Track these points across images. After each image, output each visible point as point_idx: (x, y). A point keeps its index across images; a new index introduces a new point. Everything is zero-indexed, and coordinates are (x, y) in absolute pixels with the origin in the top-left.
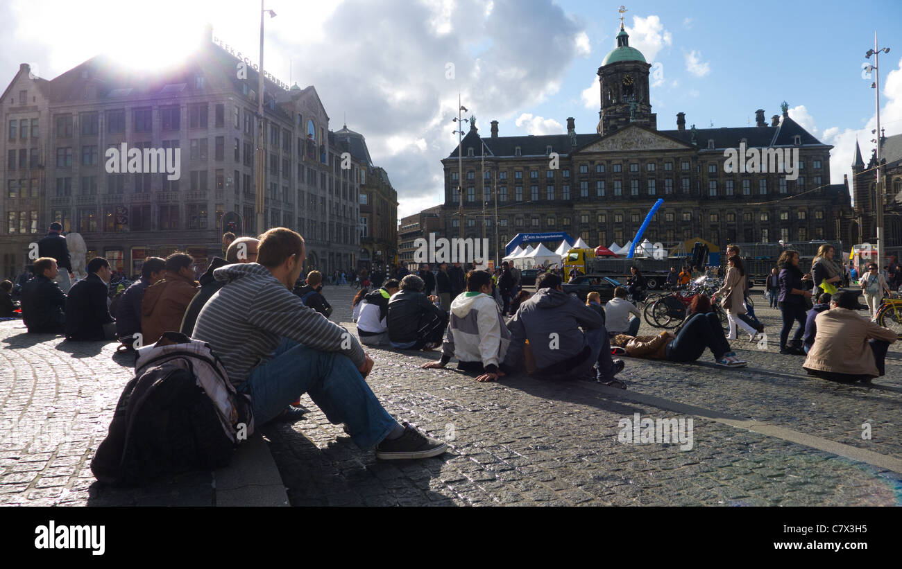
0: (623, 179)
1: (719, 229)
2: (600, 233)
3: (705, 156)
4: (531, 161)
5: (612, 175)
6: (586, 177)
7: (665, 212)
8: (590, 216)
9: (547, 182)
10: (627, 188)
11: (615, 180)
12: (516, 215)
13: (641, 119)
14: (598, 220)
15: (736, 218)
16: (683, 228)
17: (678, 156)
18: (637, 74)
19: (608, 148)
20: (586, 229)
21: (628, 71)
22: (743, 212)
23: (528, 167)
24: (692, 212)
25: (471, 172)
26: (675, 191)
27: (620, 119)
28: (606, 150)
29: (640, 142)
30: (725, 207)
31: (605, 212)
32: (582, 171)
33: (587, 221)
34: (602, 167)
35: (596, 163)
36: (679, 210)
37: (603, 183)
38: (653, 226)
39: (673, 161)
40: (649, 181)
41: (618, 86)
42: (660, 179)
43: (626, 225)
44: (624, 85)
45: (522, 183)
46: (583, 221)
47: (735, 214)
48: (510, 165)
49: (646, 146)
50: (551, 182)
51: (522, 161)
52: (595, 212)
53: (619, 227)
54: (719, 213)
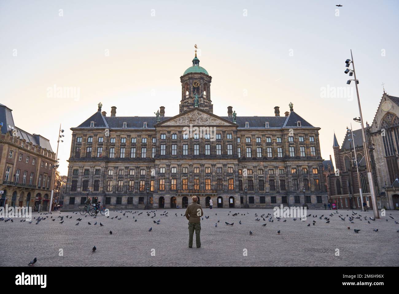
0: (189, 144)
1: (253, 179)
2: (172, 180)
3: (243, 132)
4: (131, 131)
5: (182, 141)
6: (165, 142)
7: (216, 167)
8: (166, 168)
9: (142, 145)
10: (191, 149)
11: (183, 145)
12: (119, 168)
13: (203, 107)
14: (171, 171)
15: (264, 173)
16: (228, 178)
17: (225, 130)
18: (201, 80)
19: (179, 123)
20: (163, 177)
21: (196, 79)
22: (268, 169)
23: (130, 136)
24: (234, 167)
25: (91, 137)
26: (222, 153)
27: (190, 107)
28: (178, 124)
29: (200, 120)
30: (257, 165)
31: (176, 166)
32: (162, 138)
33: (164, 172)
34: (176, 136)
35: (172, 133)
36: (225, 165)
37: (176, 146)
38: (208, 176)
39: (221, 132)
40: (206, 146)
41: (190, 87)
42: (213, 145)
43: (190, 175)
44: (193, 86)
45: (125, 145)
46: (161, 172)
47: (263, 170)
48: (118, 133)
49: (203, 122)
50: (145, 146)
51: (126, 131)
52: (170, 166)
53: (185, 176)
54: (253, 169)
